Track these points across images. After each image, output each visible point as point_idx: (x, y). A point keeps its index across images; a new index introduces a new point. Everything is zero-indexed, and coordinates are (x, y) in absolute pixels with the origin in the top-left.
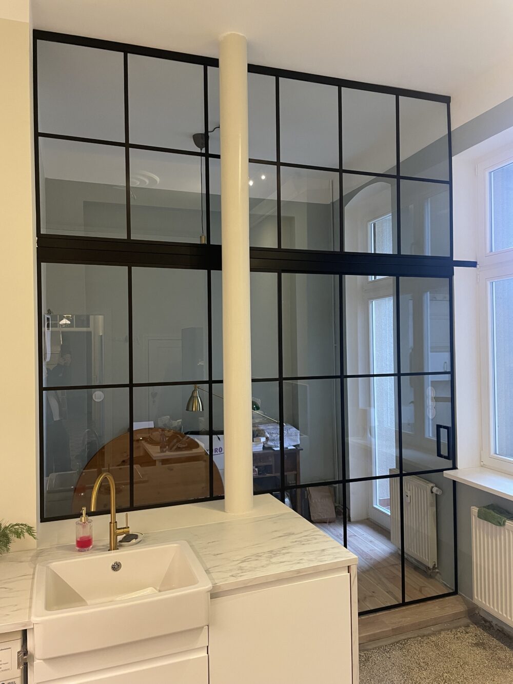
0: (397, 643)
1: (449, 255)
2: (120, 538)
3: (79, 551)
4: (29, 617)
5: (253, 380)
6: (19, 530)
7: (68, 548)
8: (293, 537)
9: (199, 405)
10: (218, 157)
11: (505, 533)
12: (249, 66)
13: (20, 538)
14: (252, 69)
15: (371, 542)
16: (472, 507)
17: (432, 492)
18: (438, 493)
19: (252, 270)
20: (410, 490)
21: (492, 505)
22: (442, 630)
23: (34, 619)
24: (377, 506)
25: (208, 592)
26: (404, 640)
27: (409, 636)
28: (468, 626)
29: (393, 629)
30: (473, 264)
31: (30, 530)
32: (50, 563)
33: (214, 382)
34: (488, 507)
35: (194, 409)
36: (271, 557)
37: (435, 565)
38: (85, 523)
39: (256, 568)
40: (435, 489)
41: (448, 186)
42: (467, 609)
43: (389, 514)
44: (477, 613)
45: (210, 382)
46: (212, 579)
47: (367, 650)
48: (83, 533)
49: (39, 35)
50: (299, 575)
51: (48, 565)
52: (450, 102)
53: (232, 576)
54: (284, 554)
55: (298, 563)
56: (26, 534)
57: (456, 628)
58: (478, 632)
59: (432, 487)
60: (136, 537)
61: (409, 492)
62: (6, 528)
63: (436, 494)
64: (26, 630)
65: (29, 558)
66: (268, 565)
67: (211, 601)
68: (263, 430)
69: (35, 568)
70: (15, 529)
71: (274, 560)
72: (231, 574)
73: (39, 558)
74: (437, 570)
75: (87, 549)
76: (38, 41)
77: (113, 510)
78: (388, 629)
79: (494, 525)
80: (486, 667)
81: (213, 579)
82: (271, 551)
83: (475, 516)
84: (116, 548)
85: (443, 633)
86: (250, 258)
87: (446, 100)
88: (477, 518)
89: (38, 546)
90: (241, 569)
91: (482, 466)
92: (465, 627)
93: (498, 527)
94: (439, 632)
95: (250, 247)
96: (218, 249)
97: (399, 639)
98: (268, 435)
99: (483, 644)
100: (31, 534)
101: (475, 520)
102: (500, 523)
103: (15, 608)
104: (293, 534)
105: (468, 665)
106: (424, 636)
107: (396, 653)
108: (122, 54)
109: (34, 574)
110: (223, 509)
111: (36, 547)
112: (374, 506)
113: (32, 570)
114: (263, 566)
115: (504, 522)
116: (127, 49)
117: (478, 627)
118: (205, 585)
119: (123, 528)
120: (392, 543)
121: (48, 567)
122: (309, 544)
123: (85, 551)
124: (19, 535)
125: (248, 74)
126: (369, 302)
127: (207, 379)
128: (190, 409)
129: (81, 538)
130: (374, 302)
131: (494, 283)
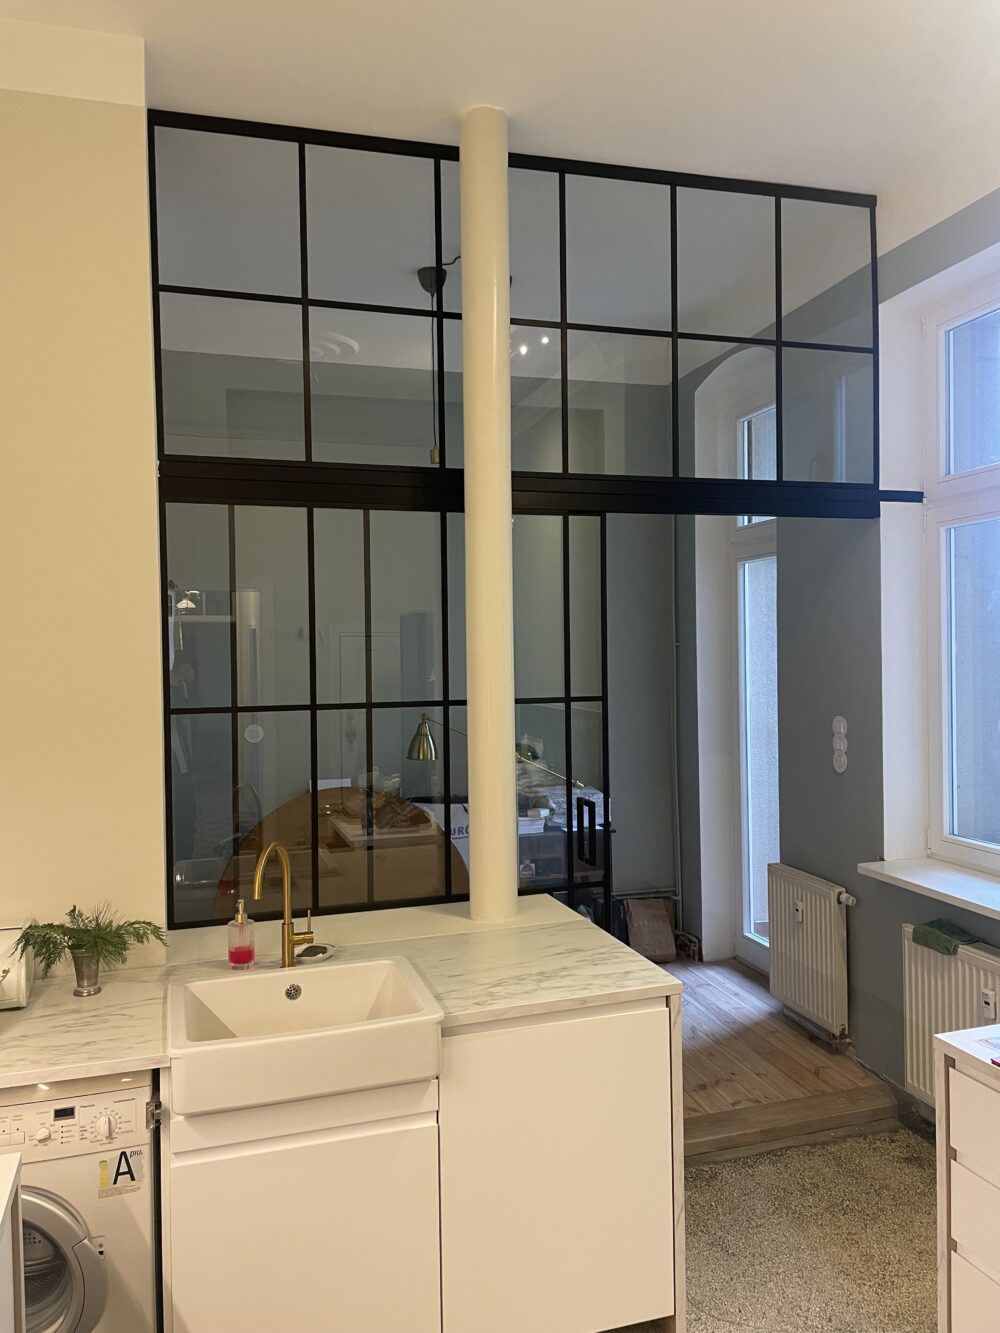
0: (768, 1153)
1: (871, 482)
2: (298, 950)
3: (234, 968)
4: (164, 1051)
5: (517, 701)
6: (139, 931)
7: (219, 965)
8: (581, 954)
9: (431, 748)
10: (458, 316)
11: (956, 964)
12: (511, 155)
13: (142, 942)
14: (517, 161)
15: (737, 995)
16: (904, 925)
17: (839, 902)
18: (850, 904)
19: (517, 510)
20: (802, 900)
21: (939, 920)
22: (849, 1136)
23: (172, 1052)
24: (750, 933)
25: (438, 1023)
26: (781, 1149)
27: (791, 1144)
28: (896, 1131)
29: (761, 1131)
30: (916, 497)
31: (156, 931)
32: (188, 982)
33: (452, 703)
34: (931, 924)
35: (421, 756)
36: (541, 981)
37: (844, 1030)
38: (242, 923)
39: (515, 994)
40: (844, 896)
41: (871, 356)
42: (896, 1103)
43: (768, 945)
44: (914, 1111)
45: (446, 703)
46: (444, 1008)
47: (716, 1163)
48: (239, 942)
49: (157, 118)
50: (584, 1007)
51: (187, 985)
52: (876, 205)
53: (477, 1004)
54: (563, 977)
55: (585, 989)
56: (151, 937)
57: (874, 1133)
58: (913, 1142)
59: (840, 893)
60: (323, 950)
61: (800, 903)
62: (120, 927)
63: (847, 906)
64: (158, 1069)
65: (156, 977)
66: (535, 990)
67: (443, 1041)
68: (545, 797)
69: (166, 990)
70: (134, 928)
71: (542, 985)
72: (475, 1001)
73: (172, 977)
74: (848, 1040)
75: (246, 965)
76: (157, 128)
77: (287, 913)
78: (753, 1131)
79: (939, 954)
80: (919, 1194)
81: (447, 1008)
82: (542, 973)
83: (908, 939)
84: (292, 964)
85: (850, 1141)
86: (513, 490)
87: (868, 201)
88: (913, 943)
89: (169, 959)
90: (491, 994)
91: (929, 857)
92: (891, 1132)
93: (946, 957)
94: (844, 1139)
95: (513, 473)
96: (458, 476)
97: (772, 1148)
98: (554, 806)
99: (918, 1159)
100: (158, 937)
101: (908, 944)
102: (949, 951)
103: (143, 1039)
104: (581, 950)
105: (888, 1190)
106: (816, 1144)
107: (765, 1169)
108: (296, 145)
109: (165, 998)
110: (467, 915)
111: (164, 962)
112: (746, 934)
113: (162, 993)
114: (526, 993)
115: (956, 947)
116: (303, 136)
117: (913, 1134)
118: (433, 1014)
119: (304, 933)
120: (771, 995)
121: (186, 988)
122: (604, 964)
123: (243, 969)
124: (140, 938)
125: (508, 171)
126: (739, 565)
127: (439, 697)
128: (415, 756)
129: (236, 949)
130: (747, 565)
131: (953, 530)
